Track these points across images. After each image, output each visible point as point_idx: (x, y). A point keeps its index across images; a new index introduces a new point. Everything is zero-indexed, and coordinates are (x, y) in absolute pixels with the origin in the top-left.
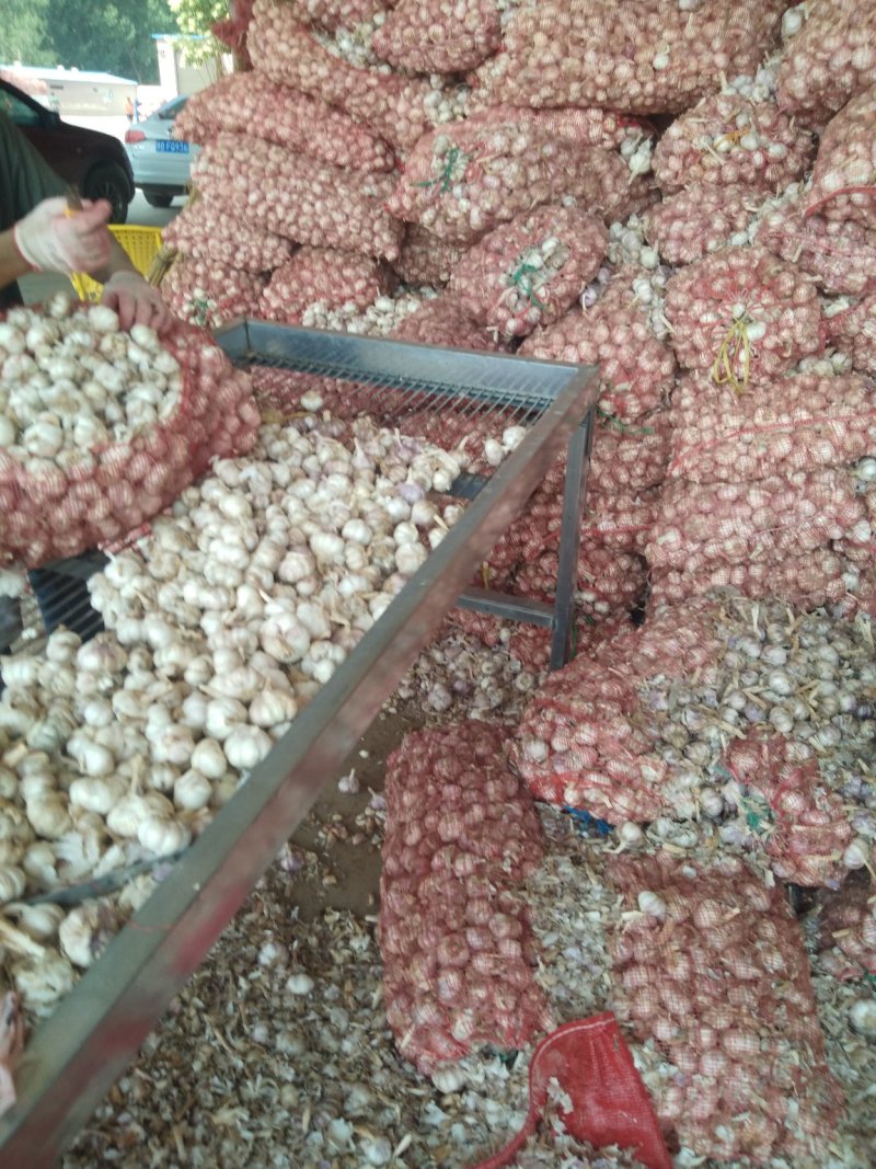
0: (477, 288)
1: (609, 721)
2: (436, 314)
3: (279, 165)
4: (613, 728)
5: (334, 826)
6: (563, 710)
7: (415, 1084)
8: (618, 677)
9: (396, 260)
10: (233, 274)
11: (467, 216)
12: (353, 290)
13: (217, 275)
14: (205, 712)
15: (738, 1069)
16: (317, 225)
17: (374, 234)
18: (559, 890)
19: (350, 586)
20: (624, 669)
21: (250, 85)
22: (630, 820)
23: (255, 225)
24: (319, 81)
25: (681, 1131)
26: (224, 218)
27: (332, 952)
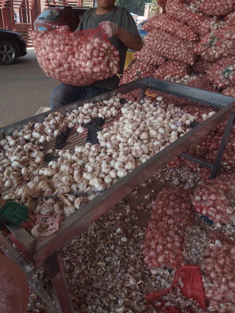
0: (213, 74)
1: (220, 195)
2: (200, 80)
3: (167, 38)
4: (221, 197)
5: (141, 206)
6: (208, 190)
7: (146, 270)
8: (226, 185)
9: (193, 65)
10: (149, 65)
11: (214, 55)
12: (179, 72)
13: (145, 66)
14: (115, 164)
15: (231, 291)
16: (173, 54)
17: (189, 58)
18: (194, 234)
19: (156, 143)
20: (229, 183)
21: (164, 17)
22: (219, 222)
23: (157, 53)
24: (182, 17)
25: (210, 301)
26: (150, 51)
27: (134, 234)
